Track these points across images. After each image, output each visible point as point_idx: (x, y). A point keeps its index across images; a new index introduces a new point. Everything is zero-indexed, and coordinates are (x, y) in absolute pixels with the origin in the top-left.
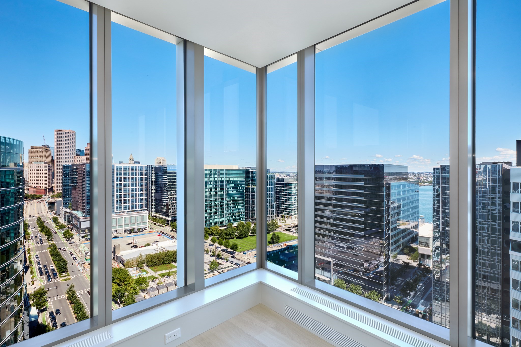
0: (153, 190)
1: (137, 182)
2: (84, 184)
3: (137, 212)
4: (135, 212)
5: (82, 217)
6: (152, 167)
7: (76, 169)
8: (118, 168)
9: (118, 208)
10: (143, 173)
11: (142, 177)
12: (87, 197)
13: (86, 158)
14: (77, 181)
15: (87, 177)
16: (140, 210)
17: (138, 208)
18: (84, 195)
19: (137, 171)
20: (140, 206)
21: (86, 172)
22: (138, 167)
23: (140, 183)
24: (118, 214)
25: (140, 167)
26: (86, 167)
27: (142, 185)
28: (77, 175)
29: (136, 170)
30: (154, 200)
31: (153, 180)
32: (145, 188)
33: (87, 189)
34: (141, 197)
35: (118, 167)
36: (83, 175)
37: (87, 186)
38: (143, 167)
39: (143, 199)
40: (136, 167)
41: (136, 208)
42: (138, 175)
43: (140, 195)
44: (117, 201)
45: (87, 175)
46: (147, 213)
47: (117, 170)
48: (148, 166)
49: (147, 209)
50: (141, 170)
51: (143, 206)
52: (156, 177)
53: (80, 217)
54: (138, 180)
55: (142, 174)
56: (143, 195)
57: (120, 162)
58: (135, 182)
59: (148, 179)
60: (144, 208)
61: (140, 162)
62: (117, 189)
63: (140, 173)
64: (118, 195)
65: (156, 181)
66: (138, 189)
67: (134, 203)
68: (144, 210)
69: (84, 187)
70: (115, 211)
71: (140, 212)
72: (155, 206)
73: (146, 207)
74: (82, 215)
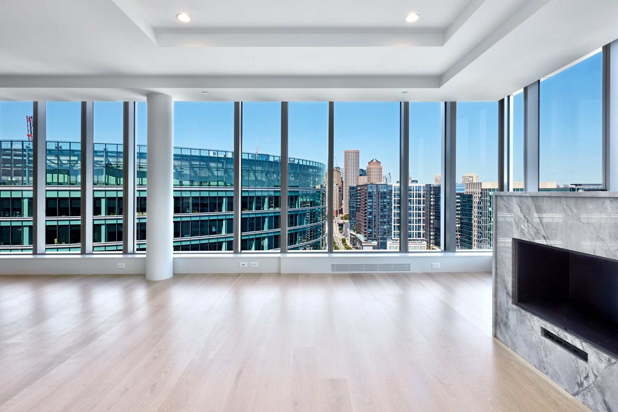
0: (431, 216)
1: (415, 205)
2: (366, 207)
3: (414, 242)
4: (412, 242)
5: (364, 241)
6: (432, 186)
7: (360, 190)
8: (396, 189)
9: (396, 235)
10: (421, 194)
11: (420, 199)
12: (368, 220)
13: (367, 178)
14: (360, 202)
15: (369, 199)
16: (417, 240)
17: (416, 238)
18: (366, 218)
19: (415, 192)
20: (417, 235)
21: (367, 193)
22: (416, 187)
23: (417, 207)
24: (396, 241)
25: (417, 187)
26: (367, 188)
27: (419, 210)
28: (360, 196)
29: (413, 191)
30: (433, 229)
31: (432, 203)
32: (423, 213)
33: (369, 212)
34: (418, 224)
35: (396, 187)
36: (366, 196)
37: (369, 209)
38: (421, 186)
39: (421, 227)
40: (413, 187)
41: (413, 237)
42: (416, 197)
43: (417, 221)
44: (394, 226)
45: (369, 197)
46: (424, 244)
47: (395, 191)
48: (426, 185)
49: (425, 239)
50: (418, 191)
51: (421, 235)
52: (435, 200)
53: (363, 241)
54: (416, 202)
55: (419, 196)
56: (421, 222)
57: (397, 181)
58: (412, 205)
59: (426, 201)
60: (422, 238)
61: (417, 181)
62: (395, 213)
63: (417, 194)
64: (396, 220)
65: (435, 205)
66: (416, 213)
67: (411, 230)
68: (422, 240)
69: (366, 210)
70: (393, 238)
71: (417, 242)
72: (434, 237)
73: (423, 236)
74: (364, 239)
